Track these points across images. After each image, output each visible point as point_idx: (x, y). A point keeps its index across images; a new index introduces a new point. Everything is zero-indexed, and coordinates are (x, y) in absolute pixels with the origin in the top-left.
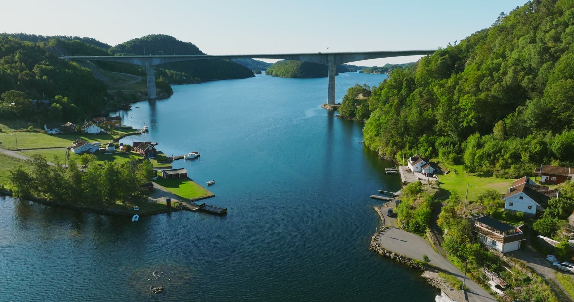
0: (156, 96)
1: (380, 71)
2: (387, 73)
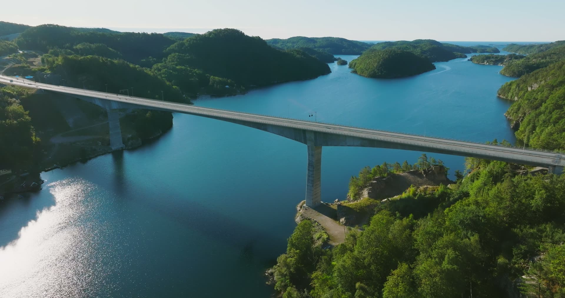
0: (122, 145)
1: (493, 61)
2: (501, 64)
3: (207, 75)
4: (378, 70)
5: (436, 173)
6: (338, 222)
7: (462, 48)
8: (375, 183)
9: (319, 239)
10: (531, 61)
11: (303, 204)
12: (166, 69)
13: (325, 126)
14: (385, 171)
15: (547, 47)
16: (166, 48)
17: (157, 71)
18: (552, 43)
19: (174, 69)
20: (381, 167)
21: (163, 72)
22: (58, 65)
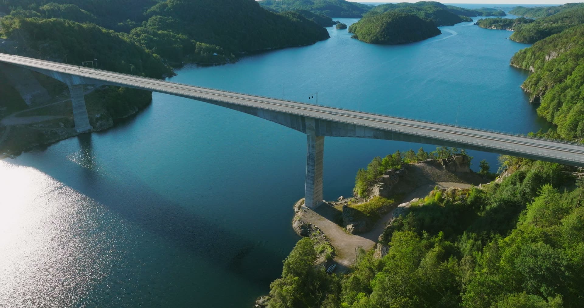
0: (89, 127)
1: (501, 26)
3: (192, 41)
4: (381, 35)
5: (458, 164)
6: (344, 229)
7: (467, 11)
8: (388, 178)
9: (322, 252)
10: (542, 25)
11: (301, 204)
12: (146, 34)
13: (329, 112)
14: (398, 161)
15: (556, 10)
16: (147, 10)
17: (136, 36)
18: (561, 6)
19: (155, 34)
20: (393, 156)
21: (142, 37)
22: (15, 30)
